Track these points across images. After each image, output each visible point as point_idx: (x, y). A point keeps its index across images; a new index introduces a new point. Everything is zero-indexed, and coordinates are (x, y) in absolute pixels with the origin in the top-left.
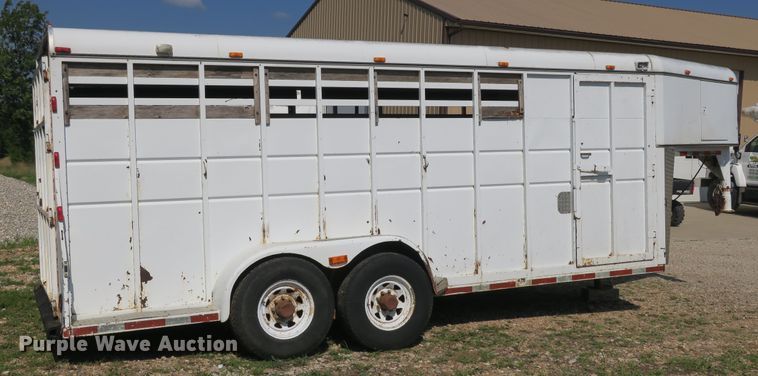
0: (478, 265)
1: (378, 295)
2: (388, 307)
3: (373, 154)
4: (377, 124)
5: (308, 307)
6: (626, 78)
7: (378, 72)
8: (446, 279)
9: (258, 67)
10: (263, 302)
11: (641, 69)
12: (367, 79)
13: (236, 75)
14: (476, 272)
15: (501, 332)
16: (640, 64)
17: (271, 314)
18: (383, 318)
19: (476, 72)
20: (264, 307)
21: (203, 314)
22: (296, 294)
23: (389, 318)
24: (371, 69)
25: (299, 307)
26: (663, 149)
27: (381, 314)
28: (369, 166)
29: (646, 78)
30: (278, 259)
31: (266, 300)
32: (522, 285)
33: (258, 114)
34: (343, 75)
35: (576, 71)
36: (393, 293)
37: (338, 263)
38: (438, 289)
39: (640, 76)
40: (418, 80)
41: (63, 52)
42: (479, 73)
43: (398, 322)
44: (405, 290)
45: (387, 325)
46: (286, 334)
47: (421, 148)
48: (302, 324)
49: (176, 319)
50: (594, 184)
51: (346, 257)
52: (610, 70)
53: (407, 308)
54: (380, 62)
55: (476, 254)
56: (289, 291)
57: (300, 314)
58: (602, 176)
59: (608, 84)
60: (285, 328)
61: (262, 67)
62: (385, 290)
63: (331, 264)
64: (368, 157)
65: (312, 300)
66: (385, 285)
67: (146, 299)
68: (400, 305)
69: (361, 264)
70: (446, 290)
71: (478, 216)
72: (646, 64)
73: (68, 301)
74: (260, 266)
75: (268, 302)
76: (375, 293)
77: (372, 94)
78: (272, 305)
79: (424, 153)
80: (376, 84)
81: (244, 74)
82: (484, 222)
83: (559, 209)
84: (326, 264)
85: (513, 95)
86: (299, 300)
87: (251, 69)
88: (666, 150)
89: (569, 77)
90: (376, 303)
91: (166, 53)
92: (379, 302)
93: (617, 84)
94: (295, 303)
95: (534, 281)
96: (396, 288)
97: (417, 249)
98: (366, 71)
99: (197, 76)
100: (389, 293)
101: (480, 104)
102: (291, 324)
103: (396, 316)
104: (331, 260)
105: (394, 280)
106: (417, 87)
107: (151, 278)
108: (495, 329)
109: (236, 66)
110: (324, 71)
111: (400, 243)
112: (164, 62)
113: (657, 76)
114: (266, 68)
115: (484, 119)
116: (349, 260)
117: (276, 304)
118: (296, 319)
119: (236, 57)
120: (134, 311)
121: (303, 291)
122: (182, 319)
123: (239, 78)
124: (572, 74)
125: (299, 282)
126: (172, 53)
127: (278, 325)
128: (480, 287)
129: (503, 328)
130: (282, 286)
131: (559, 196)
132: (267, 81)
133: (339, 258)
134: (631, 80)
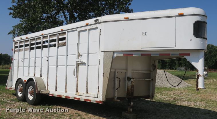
11: (97, 22)
14: (56, 91)
19: (57, 33)
29: (98, 25)
32: (63, 97)
35: (78, 28)
39: (96, 25)
40: (48, 38)
51: (26, 80)
52: (87, 25)
54: (42, 35)
59: (86, 30)
61: (29, 39)
72: (97, 20)
77: (41, 43)
85: (64, 39)
93: (90, 30)
95: (66, 97)
101: (58, 42)
110: (37, 39)
112: (21, 41)
115: (59, 46)
124: (77, 29)
128: (55, 95)
132: (30, 42)
134: (93, 27)
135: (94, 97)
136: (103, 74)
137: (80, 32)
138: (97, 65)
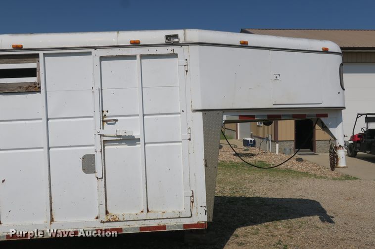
6: (153, 51)
11: (171, 41)
16: (167, 37)
26: (201, 114)
29: (177, 50)
35: (95, 48)
39: (170, 48)
50: (124, 147)
52: (135, 44)
58: (130, 140)
59: (133, 57)
72: (176, 36)
82: (4, 181)
83: (84, 170)
88: (204, 115)
89: (90, 53)
93: (143, 57)
113: (191, 47)
124: (93, 51)
131: (83, 158)
134: (159, 53)
135: (180, 217)
136: (206, 161)
137: (102, 58)
138: (181, 142)
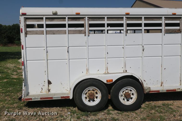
0: (162, 83)
1: (124, 92)
2: (128, 97)
3: (125, 45)
4: (126, 35)
5: (99, 95)
7: (127, 18)
8: (150, 88)
9: (85, 17)
10: (84, 93)
12: (123, 20)
13: (78, 20)
14: (161, 85)
15: (170, 106)
17: (87, 97)
18: (126, 100)
19: (163, 17)
20: (85, 95)
21: (65, 96)
22: (95, 91)
23: (128, 100)
24: (124, 17)
25: (96, 95)
27: (125, 99)
28: (123, 49)
30: (89, 80)
31: (85, 93)
32: (179, 90)
33: (85, 32)
34: (114, 19)
36: (129, 92)
37: (110, 82)
38: (146, 92)
40: (141, 20)
41: (24, 14)
42: (165, 17)
43: (131, 102)
44: (134, 91)
45: (127, 103)
46: (92, 104)
47: (142, 43)
48: (97, 101)
49: (56, 97)
51: (112, 80)
53: (134, 97)
54: (128, 14)
55: (162, 80)
56: (93, 90)
57: (97, 97)
60: (91, 102)
61: (86, 17)
62: (127, 91)
63: (107, 82)
64: (123, 46)
65: (101, 94)
66: (127, 90)
67: (50, 90)
68: (132, 96)
69: (118, 82)
70: (150, 91)
71: (162, 66)
73: (24, 90)
74: (83, 82)
75: (86, 93)
76: (123, 92)
77: (125, 25)
78: (87, 94)
79: (143, 45)
80: (126, 22)
81: (81, 20)
82: (165, 69)
84: (105, 82)
86: (97, 93)
87: (83, 18)
90: (123, 95)
91: (55, 14)
92: (124, 95)
94: (95, 94)
96: (131, 90)
97: (138, 78)
98: (123, 18)
99: (65, 21)
100: (128, 92)
101: (164, 28)
102: (94, 101)
103: (130, 100)
104: (107, 81)
105: (130, 88)
106: (141, 23)
107: (51, 83)
108: (168, 105)
109: (78, 17)
110: (107, 18)
111: (132, 76)
112: (55, 17)
114: (88, 17)
115: (166, 33)
116: (114, 81)
117: (89, 94)
118: (95, 99)
119: (78, 14)
120: (46, 93)
121: (98, 91)
122: (58, 97)
123: (79, 21)
125: (96, 87)
126: (57, 14)
127: (89, 101)
128: (163, 91)
129: (171, 105)
130: (91, 88)
132: (88, 22)
133: (110, 80)
